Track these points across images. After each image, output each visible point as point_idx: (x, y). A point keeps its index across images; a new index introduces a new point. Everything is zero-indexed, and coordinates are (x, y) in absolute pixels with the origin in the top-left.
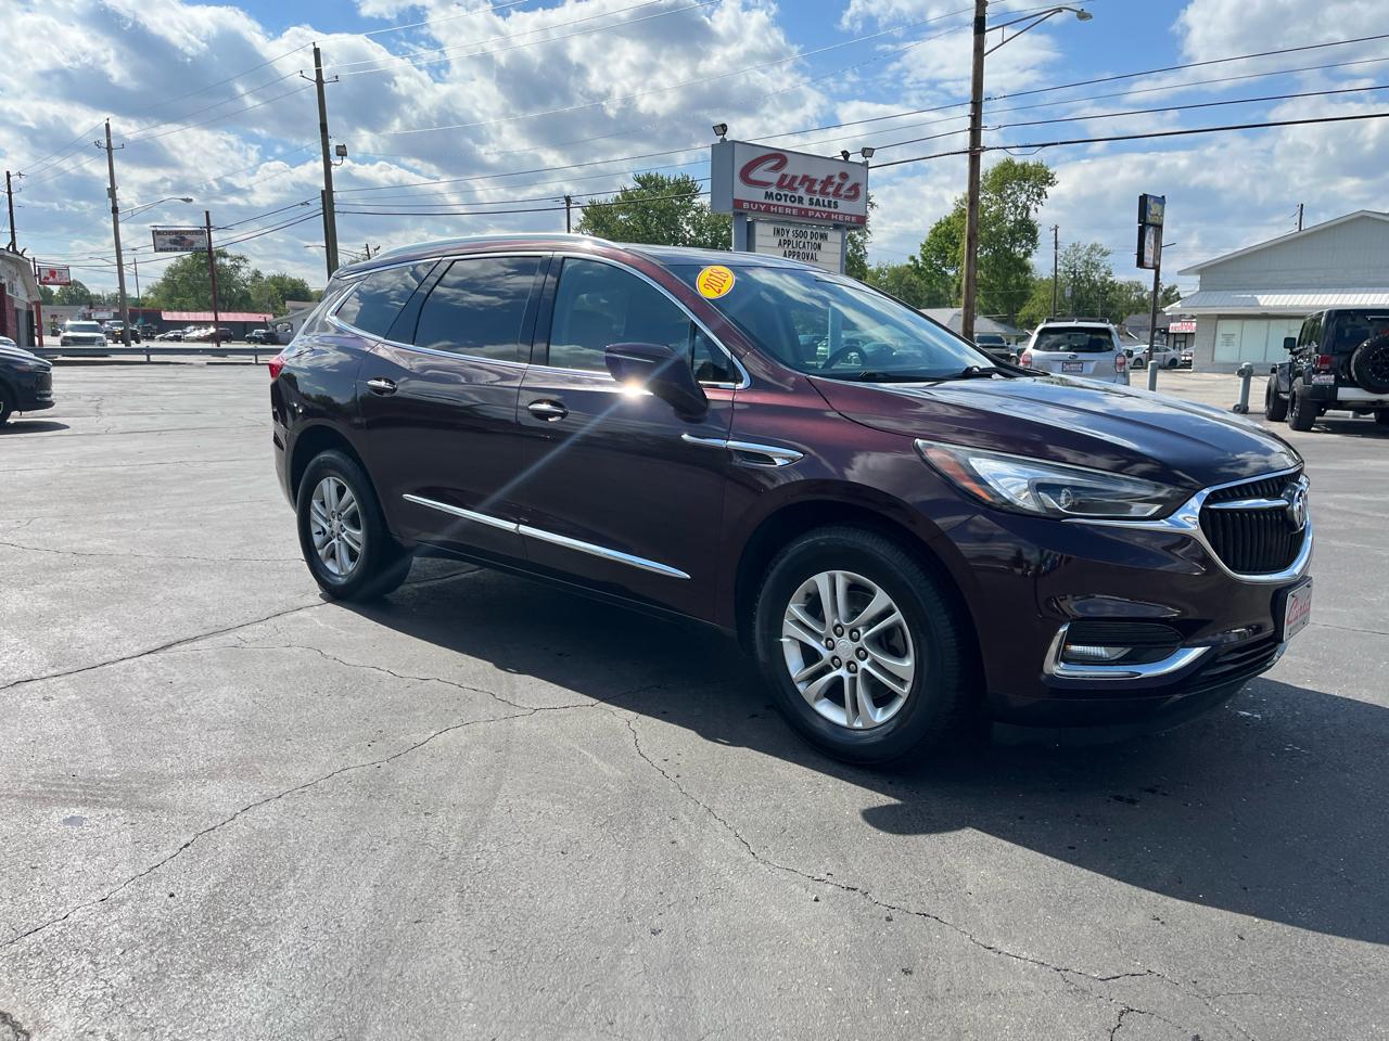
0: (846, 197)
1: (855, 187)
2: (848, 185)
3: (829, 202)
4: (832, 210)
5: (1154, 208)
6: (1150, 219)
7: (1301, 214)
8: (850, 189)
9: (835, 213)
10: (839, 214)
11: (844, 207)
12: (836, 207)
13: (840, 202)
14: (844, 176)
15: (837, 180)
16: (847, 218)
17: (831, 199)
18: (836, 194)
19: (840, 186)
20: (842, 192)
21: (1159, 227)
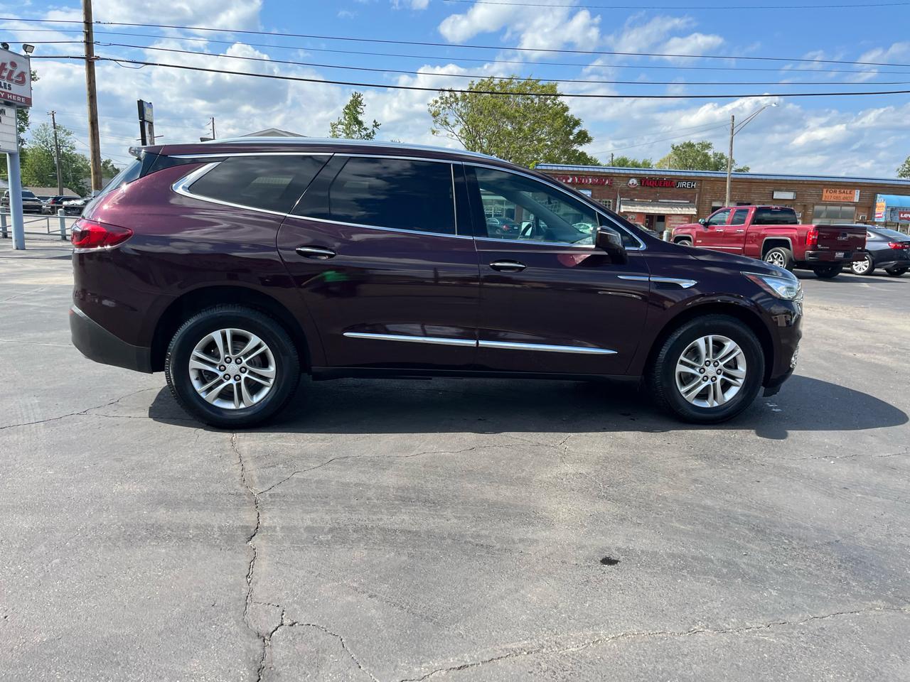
0: (16, 81)
1: (22, 74)
2: (17, 72)
3: (5, 84)
4: (8, 91)
5: (147, 112)
6: (146, 118)
7: (213, 124)
8: (18, 76)
9: (10, 94)
10: (12, 95)
11: (16, 89)
12: (10, 89)
13: (13, 86)
14: (13, 64)
15: (9, 67)
16: (19, 99)
17: (6, 82)
18: (9, 78)
19: (11, 73)
20: (13, 77)
21: (151, 124)
